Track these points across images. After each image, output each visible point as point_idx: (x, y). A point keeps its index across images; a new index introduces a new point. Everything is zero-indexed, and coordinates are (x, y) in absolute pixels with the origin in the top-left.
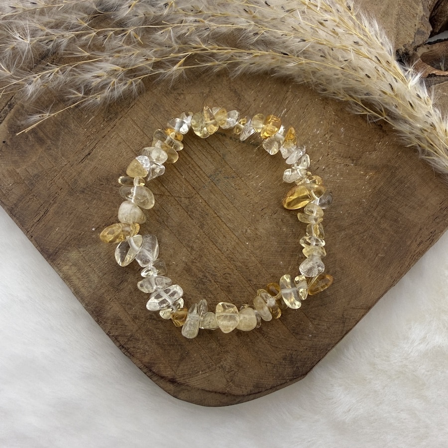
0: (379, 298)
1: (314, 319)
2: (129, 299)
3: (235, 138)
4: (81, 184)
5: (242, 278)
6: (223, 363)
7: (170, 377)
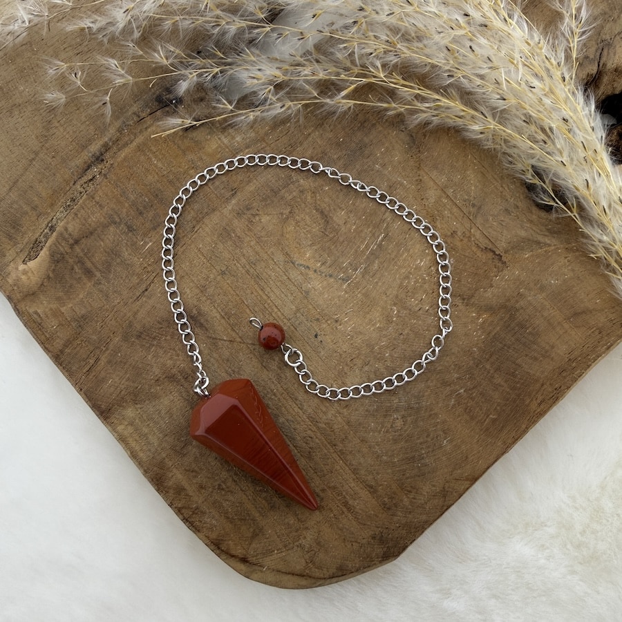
0: (488, 468)
1: (410, 492)
2: (194, 465)
3: (320, 272)
4: (138, 327)
5: (325, 442)
6: (302, 541)
7: (241, 556)
